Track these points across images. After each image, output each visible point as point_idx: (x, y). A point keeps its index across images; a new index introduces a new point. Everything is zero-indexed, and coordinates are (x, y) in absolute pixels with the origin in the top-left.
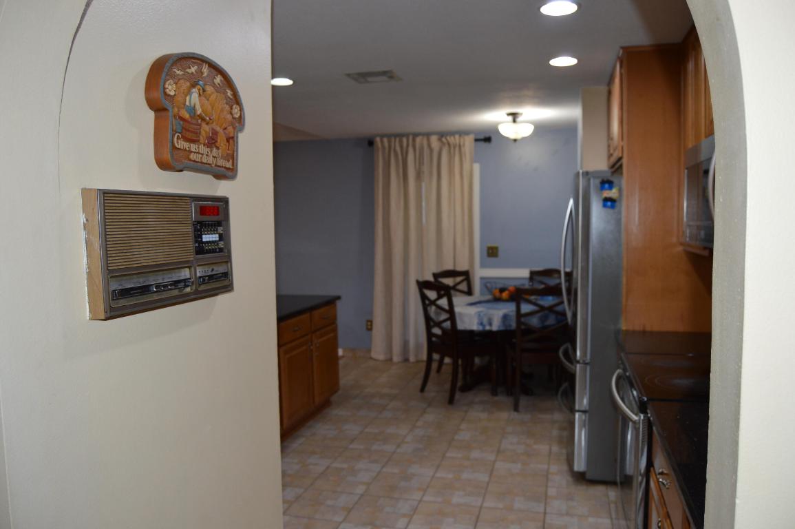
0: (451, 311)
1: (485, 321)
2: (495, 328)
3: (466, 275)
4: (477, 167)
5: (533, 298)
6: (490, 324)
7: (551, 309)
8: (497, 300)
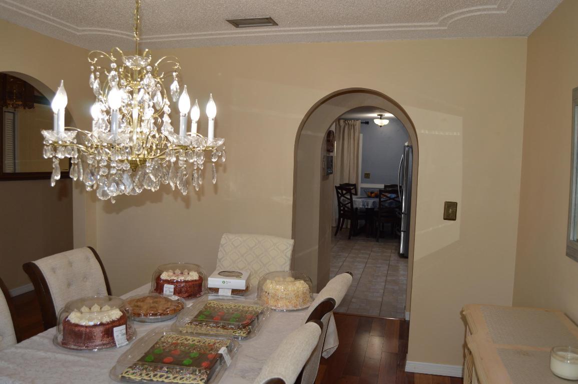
0: (351, 199)
1: (365, 204)
2: (369, 207)
3: (355, 185)
4: (361, 135)
5: (386, 194)
6: (368, 206)
7: (393, 199)
8: (369, 197)
